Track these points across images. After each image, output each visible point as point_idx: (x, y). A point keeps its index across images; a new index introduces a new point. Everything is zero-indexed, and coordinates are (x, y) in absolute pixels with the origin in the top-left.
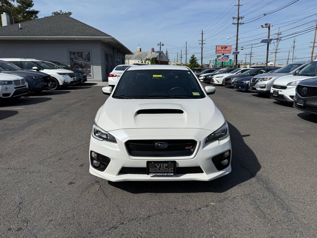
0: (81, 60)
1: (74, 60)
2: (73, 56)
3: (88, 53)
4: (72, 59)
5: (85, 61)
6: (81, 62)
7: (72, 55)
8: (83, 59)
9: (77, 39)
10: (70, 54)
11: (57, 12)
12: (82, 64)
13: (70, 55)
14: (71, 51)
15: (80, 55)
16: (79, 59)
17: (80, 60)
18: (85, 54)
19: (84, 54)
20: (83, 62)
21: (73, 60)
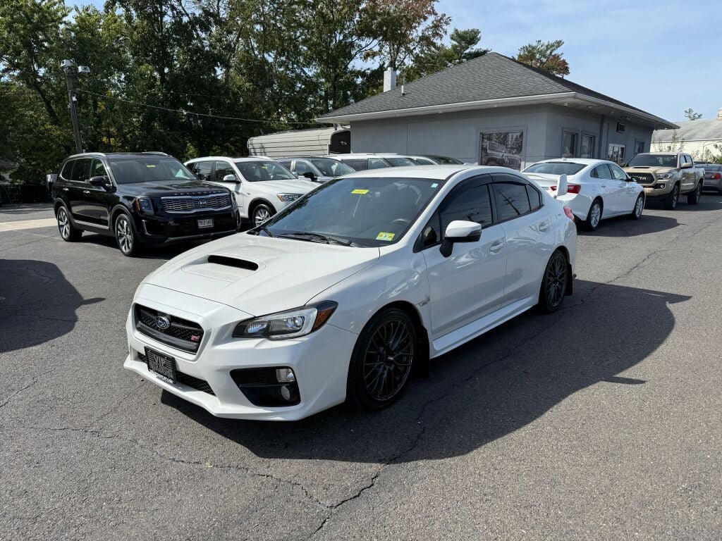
0: (503, 151)
1: (489, 151)
2: (487, 144)
3: (519, 134)
4: (484, 149)
5: (510, 152)
6: (501, 154)
7: (485, 140)
8: (506, 148)
9: (496, 106)
10: (483, 138)
11: (530, 46)
12: (503, 160)
13: (483, 141)
14: (484, 131)
15: (503, 139)
16: (498, 150)
17: (500, 150)
18: (512, 138)
19: (510, 137)
20: (505, 155)
21: (486, 152)
